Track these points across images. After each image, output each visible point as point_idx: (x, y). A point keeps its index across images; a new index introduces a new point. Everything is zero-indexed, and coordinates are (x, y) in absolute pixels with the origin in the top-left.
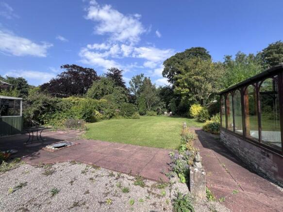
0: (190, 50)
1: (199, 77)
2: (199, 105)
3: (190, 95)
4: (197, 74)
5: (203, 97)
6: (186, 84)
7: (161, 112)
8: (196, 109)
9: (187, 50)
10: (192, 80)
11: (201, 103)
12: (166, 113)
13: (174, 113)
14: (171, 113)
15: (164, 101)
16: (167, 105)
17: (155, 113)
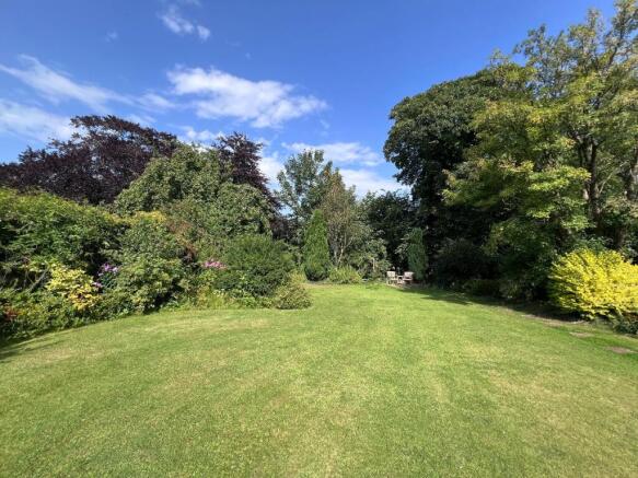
7: (374, 272)
12: (391, 274)
13: (420, 276)
14: (408, 274)
15: (383, 236)
16: (391, 248)
17: (357, 275)
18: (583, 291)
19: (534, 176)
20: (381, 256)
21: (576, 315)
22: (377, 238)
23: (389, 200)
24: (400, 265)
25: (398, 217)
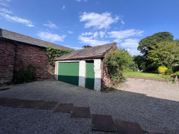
0: (158, 34)
1: (166, 52)
2: (165, 67)
3: (159, 61)
4: (164, 50)
5: (168, 62)
6: (157, 56)
7: (135, 70)
8: (162, 69)
9: (155, 34)
10: (161, 53)
11: (166, 66)
12: (138, 70)
13: (144, 71)
14: (142, 70)
15: (137, 64)
16: (139, 66)
17: (132, 70)
18: (160, 71)
19: (154, 59)
20: (137, 67)
21: (160, 73)
22: (136, 64)
23: (139, 56)
24: (140, 69)
25: (140, 60)
